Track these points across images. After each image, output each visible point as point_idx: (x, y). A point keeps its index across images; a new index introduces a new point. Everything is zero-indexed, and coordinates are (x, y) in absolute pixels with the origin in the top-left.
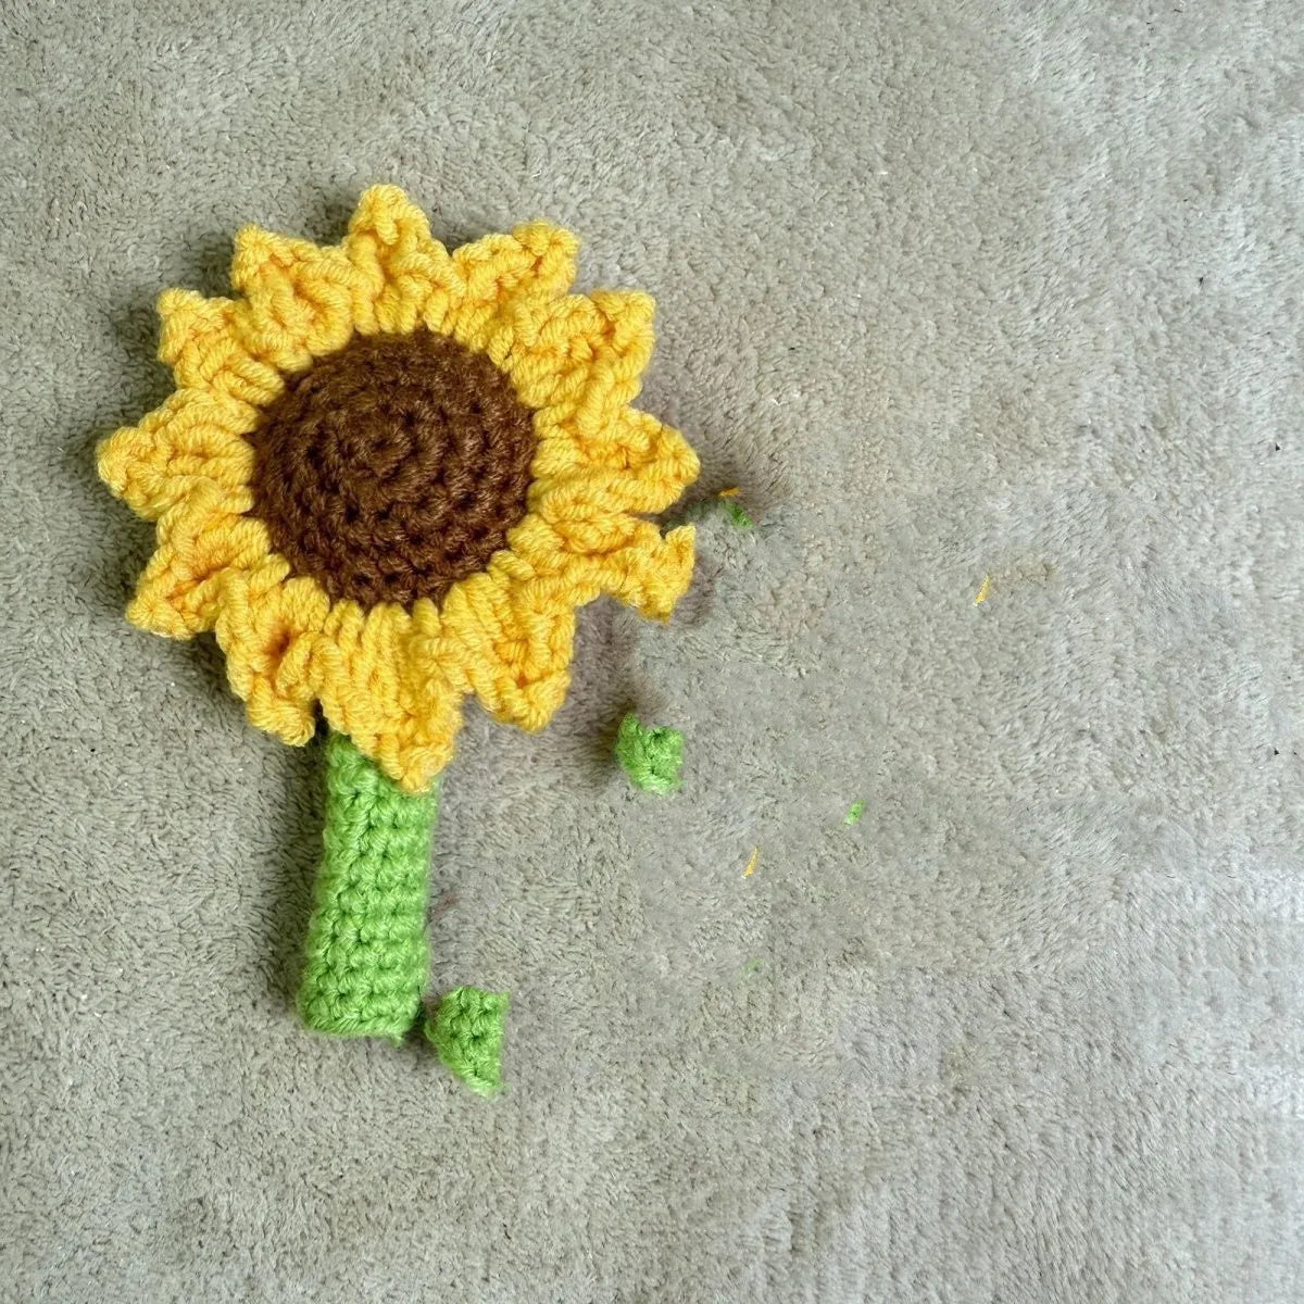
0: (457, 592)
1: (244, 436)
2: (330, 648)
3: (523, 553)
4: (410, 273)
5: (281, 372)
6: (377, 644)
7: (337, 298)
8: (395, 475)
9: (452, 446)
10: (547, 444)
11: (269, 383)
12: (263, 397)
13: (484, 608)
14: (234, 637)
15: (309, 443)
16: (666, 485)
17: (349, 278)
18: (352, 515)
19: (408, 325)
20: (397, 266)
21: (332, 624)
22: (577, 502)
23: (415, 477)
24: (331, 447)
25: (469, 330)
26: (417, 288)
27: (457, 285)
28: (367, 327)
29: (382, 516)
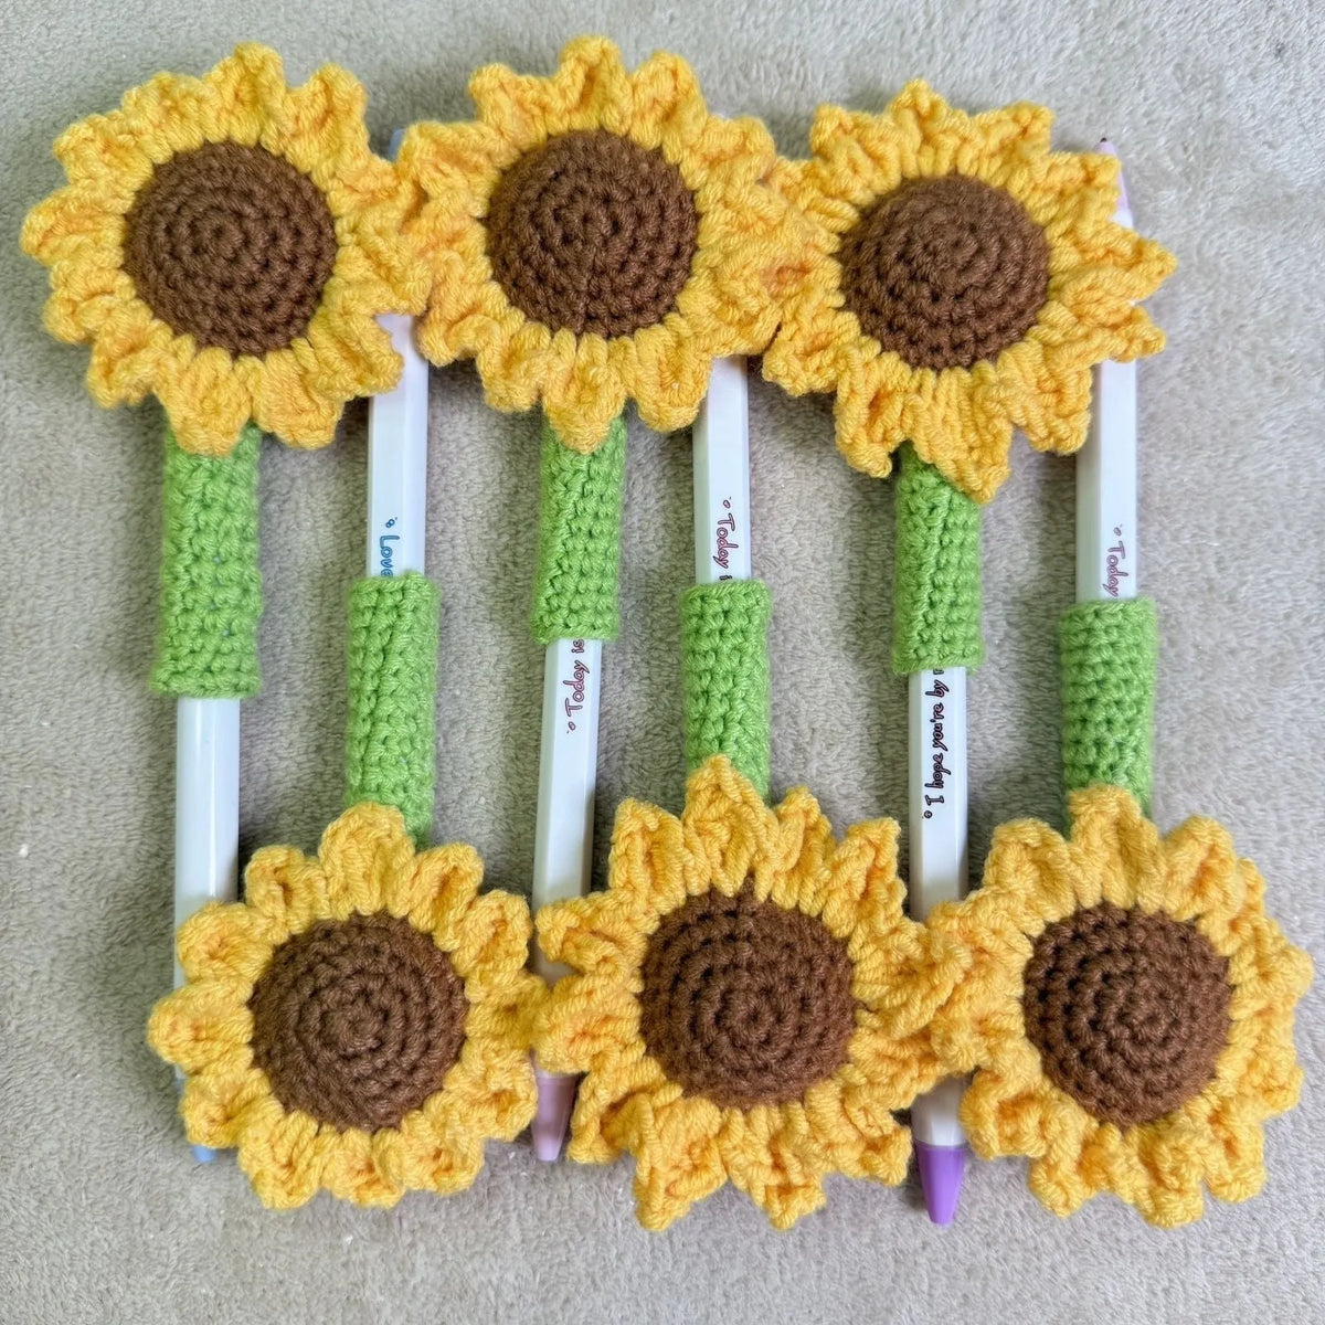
0: (1007, 356)
1: (831, 255)
2: (918, 400)
3: (1053, 327)
4: (944, 132)
5: (855, 206)
6: (948, 395)
7: (890, 152)
8: (967, 267)
9: (1004, 246)
10: (1056, 251)
11: (847, 216)
12: (843, 225)
13: (1027, 366)
14: (852, 391)
15: (899, 248)
16: (1150, 280)
17: (896, 136)
18: (935, 298)
19: (944, 168)
20: (933, 127)
21: (915, 384)
22: (1090, 288)
23: (983, 265)
24: (917, 248)
25: (989, 172)
26: (950, 142)
27: (979, 141)
28: (912, 171)
29: (959, 296)
